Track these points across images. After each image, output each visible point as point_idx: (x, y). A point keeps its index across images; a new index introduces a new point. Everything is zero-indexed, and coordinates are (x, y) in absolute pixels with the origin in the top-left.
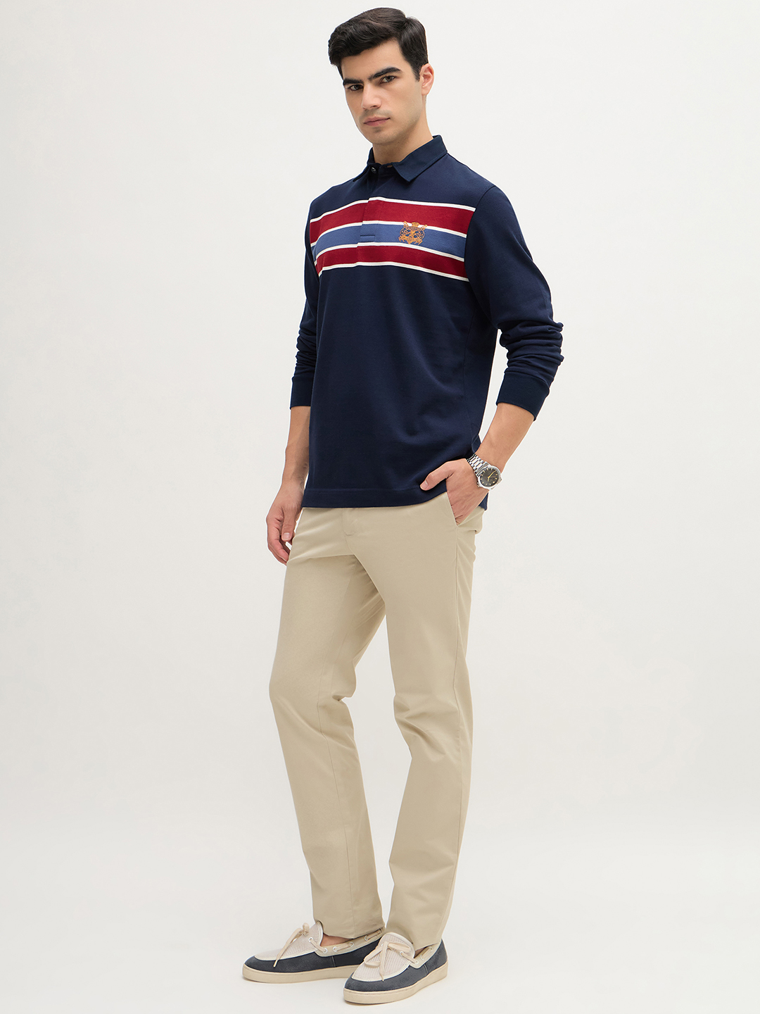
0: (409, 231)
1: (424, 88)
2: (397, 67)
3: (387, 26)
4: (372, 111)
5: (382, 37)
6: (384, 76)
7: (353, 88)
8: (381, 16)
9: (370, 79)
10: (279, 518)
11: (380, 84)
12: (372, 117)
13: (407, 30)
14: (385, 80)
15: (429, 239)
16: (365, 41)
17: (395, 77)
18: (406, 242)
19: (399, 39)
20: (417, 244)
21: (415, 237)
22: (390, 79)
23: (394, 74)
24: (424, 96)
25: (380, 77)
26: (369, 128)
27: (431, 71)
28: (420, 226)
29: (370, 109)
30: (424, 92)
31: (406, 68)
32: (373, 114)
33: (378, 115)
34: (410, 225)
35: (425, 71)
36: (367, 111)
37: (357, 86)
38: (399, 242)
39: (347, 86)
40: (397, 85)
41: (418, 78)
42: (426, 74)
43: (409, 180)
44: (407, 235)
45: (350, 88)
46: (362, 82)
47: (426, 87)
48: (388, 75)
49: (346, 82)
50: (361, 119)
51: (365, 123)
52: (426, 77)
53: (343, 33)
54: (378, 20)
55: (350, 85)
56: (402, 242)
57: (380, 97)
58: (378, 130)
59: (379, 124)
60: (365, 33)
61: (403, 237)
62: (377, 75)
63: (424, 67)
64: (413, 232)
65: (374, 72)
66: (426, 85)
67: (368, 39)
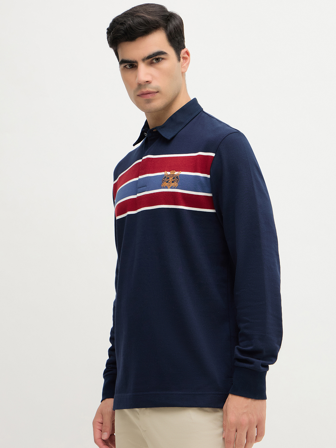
0: (168, 178)
1: (183, 67)
2: (164, 50)
3: (157, 18)
4: (145, 85)
5: (154, 28)
6: (155, 57)
7: (128, 66)
8: (151, 11)
9: (143, 60)
10: (100, 421)
11: (151, 64)
12: (144, 90)
13: (171, 22)
14: (154, 61)
15: (183, 182)
16: (141, 31)
17: (163, 59)
18: (166, 188)
19: (166, 28)
20: (174, 188)
21: (173, 182)
22: (158, 60)
23: (162, 56)
24: (183, 74)
25: (151, 59)
26: (141, 100)
27: (187, 53)
28: (176, 173)
29: (143, 84)
30: (183, 70)
31: (170, 51)
32: (145, 88)
33: (149, 89)
34: (169, 173)
35: (184, 54)
36: (140, 85)
37: (131, 65)
38: (162, 188)
39: (123, 65)
40: (164, 65)
41: (179, 60)
42: (184, 56)
43: (169, 138)
44: (167, 182)
45: (125, 67)
46: (136, 62)
47: (185, 67)
48: (157, 57)
49: (122, 62)
50: (135, 92)
51: (138, 95)
52: (184, 58)
53: (122, 24)
54: (149, 13)
55: (126, 64)
56: (164, 188)
57: (151, 75)
58: (149, 101)
59: (150, 96)
60: (140, 24)
61: (165, 184)
62: (149, 57)
63: (183, 51)
64: (171, 179)
65: (147, 54)
66: (185, 65)
67: (143, 28)
